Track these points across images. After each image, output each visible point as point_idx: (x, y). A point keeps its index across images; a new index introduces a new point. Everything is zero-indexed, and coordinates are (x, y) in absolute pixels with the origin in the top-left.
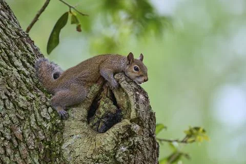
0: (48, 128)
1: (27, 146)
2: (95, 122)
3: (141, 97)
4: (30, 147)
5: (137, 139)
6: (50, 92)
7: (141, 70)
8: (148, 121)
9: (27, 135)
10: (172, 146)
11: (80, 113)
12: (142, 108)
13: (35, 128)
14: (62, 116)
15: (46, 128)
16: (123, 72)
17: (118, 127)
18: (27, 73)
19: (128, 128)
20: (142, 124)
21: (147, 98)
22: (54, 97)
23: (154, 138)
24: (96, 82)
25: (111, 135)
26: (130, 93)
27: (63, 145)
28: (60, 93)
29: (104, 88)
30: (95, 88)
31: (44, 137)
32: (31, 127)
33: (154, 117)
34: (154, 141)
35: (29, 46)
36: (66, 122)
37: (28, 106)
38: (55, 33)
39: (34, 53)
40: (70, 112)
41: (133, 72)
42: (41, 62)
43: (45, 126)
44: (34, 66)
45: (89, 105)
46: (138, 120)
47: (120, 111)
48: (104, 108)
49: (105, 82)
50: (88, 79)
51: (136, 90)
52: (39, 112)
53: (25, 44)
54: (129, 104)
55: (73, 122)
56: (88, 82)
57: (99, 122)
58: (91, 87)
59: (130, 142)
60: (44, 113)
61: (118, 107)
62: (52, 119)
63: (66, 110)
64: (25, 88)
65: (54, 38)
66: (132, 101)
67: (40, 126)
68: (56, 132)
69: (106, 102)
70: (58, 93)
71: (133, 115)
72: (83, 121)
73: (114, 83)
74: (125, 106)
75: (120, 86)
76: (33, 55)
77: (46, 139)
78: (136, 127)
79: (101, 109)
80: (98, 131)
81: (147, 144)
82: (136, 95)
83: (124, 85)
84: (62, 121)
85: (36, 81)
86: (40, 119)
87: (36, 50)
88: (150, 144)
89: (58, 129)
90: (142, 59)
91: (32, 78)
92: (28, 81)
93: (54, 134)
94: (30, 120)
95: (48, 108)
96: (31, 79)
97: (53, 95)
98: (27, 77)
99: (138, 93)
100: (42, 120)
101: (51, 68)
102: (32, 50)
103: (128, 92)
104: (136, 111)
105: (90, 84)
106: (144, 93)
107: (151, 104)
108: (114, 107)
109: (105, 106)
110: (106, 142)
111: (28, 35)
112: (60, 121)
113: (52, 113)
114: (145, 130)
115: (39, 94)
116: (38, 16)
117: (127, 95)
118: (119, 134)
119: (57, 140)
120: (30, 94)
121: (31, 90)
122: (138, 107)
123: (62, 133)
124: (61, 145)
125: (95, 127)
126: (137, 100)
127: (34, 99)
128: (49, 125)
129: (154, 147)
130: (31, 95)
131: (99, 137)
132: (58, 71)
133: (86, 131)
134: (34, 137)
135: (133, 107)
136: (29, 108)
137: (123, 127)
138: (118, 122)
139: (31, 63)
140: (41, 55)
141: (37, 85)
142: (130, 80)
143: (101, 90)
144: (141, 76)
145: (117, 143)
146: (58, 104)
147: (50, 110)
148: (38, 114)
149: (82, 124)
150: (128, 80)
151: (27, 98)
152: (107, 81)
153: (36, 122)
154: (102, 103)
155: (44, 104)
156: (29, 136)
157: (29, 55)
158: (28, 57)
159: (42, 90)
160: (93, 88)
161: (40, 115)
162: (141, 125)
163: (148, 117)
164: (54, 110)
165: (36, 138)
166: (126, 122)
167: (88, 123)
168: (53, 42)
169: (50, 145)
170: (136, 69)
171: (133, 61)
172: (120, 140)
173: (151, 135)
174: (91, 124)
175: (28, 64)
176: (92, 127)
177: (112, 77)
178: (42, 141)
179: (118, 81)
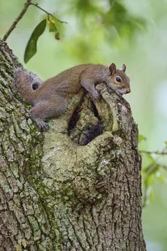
0: (27, 140)
1: (7, 159)
2: (76, 134)
3: (124, 108)
4: (9, 160)
5: (119, 152)
6: (29, 103)
7: (124, 82)
8: (131, 134)
9: (6, 147)
10: (151, 157)
11: (60, 125)
12: (124, 120)
13: (15, 140)
14: (42, 128)
15: (25, 140)
16: (105, 83)
17: (100, 140)
18: (6, 83)
19: (110, 140)
20: (125, 136)
21: (129, 109)
22: (33, 109)
23: (136, 150)
24: (77, 93)
25: (93, 147)
26: (112, 105)
27: (44, 158)
28: (39, 104)
29: (85, 98)
30: (76, 99)
31: (23, 149)
32: (10, 139)
33: (137, 129)
34: (137, 154)
35: (7, 54)
36: (46, 134)
37: (7, 118)
38: (32, 41)
39: (12, 62)
40: (50, 124)
41: (115, 83)
42: (19, 71)
43: (25, 138)
44: (12, 76)
45: (69, 117)
46: (120, 132)
47: (102, 123)
48: (84, 119)
49: (86, 92)
50: (69, 90)
51: (118, 101)
52: (19, 123)
53: (3, 53)
54: (111, 116)
55: (53, 134)
56: (69, 93)
57: (80, 134)
58: (71, 98)
59: (113, 155)
60: (23, 125)
61: (99, 118)
62: (32, 131)
63: (46, 122)
64: (4, 99)
65: (32, 46)
66: (115, 113)
67: (19, 138)
68: (36, 144)
69: (87, 114)
70: (37, 104)
71: (115, 127)
72: (64, 133)
73: (95, 94)
74: (107, 117)
75: (101, 96)
76: (12, 65)
77: (26, 151)
78: (118, 140)
79: (82, 121)
80: (78, 143)
81: (130, 156)
82: (118, 106)
83: (105, 95)
84: (42, 133)
85: (14, 91)
86: (19, 131)
87: (15, 59)
88: (132, 156)
89: (38, 142)
90: (124, 70)
91: (11, 89)
92: (6, 92)
93: (34, 146)
94: (9, 132)
95: (27, 119)
96: (9, 90)
97: (33, 106)
98: (6, 87)
99: (120, 104)
100: (21, 131)
101: (29, 78)
102: (10, 59)
103: (109, 103)
104: (119, 122)
105: (70, 95)
106: (127, 104)
107: (133, 115)
108: (96, 119)
109: (86, 118)
110: (87, 155)
111: (6, 44)
112: (39, 133)
113: (31, 125)
114: (127, 142)
115: (18, 105)
116: (15, 23)
117: (108, 106)
118: (101, 147)
119: (37, 153)
120: (9, 104)
121: (10, 101)
122: (120, 118)
123: (42, 146)
124: (41, 157)
125: (76, 139)
126: (119, 111)
127: (13, 110)
128: (29, 137)
129: (137, 160)
130: (10, 107)
131: (80, 149)
132: (37, 81)
133: (67, 144)
134: (13, 149)
135: (115, 119)
136: (8, 120)
137: (105, 139)
138: (99, 134)
139: (9, 73)
140: (20, 65)
141: (15, 95)
142: (112, 92)
143: (82, 101)
144: (124, 87)
145: (99, 155)
146: (37, 116)
147: (30, 121)
148: (17, 126)
149: (62, 136)
150: (110, 91)
151: (6, 109)
152: (88, 92)
153: (16, 134)
154: (83, 114)
155: (24, 115)
156: (8, 148)
157: (7, 64)
158: (7, 67)
159: (21, 101)
160: (74, 99)
161: (20, 127)
162: (124, 138)
163: (130, 129)
164: (34, 122)
165: (16, 151)
166: (108, 134)
167: (69, 135)
168: (31, 50)
169: (29, 157)
170: (119, 80)
171: (115, 72)
172: (102, 153)
173: (134, 148)
174: (72, 137)
175: (6, 74)
176: (72, 139)
177: (93, 88)
178: (22, 153)
179: (99, 92)
